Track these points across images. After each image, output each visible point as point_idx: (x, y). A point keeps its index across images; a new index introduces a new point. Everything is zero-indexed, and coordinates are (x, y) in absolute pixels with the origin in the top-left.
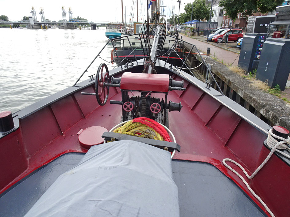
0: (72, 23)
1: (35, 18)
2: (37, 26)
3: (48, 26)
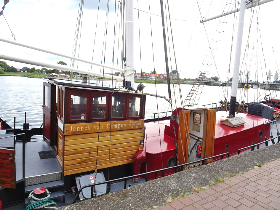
0: (275, 85)
1: (240, 79)
2: (240, 85)
3: (251, 86)
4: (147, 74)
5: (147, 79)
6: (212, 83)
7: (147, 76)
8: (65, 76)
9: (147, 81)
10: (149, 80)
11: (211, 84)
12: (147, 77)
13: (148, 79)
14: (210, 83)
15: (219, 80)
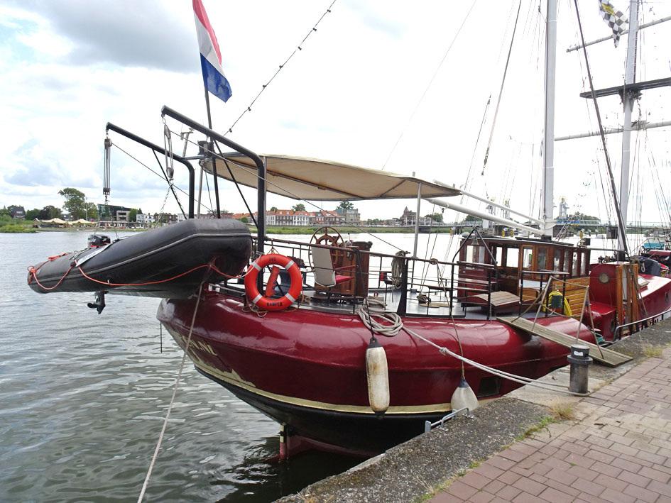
4: (288, 213)
5: (288, 224)
6: (433, 227)
7: (286, 217)
9: (287, 228)
11: (432, 230)
12: (286, 221)
13: (291, 224)
14: (429, 228)
15: (444, 220)
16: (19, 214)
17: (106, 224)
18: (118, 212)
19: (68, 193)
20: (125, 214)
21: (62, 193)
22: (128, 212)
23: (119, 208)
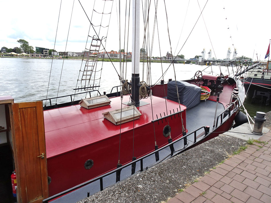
2: (203, 63)
3: (212, 63)
4: (115, 53)
5: (115, 58)
6: (178, 61)
8: (25, 55)
9: (115, 59)
10: (117, 58)
11: (177, 62)
12: (114, 56)
14: (177, 61)
15: (185, 58)
16: (4, 51)
17: (34, 55)
18: (44, 50)
19: (21, 42)
20: (47, 51)
21: (18, 41)
22: (48, 51)
23: (44, 49)
